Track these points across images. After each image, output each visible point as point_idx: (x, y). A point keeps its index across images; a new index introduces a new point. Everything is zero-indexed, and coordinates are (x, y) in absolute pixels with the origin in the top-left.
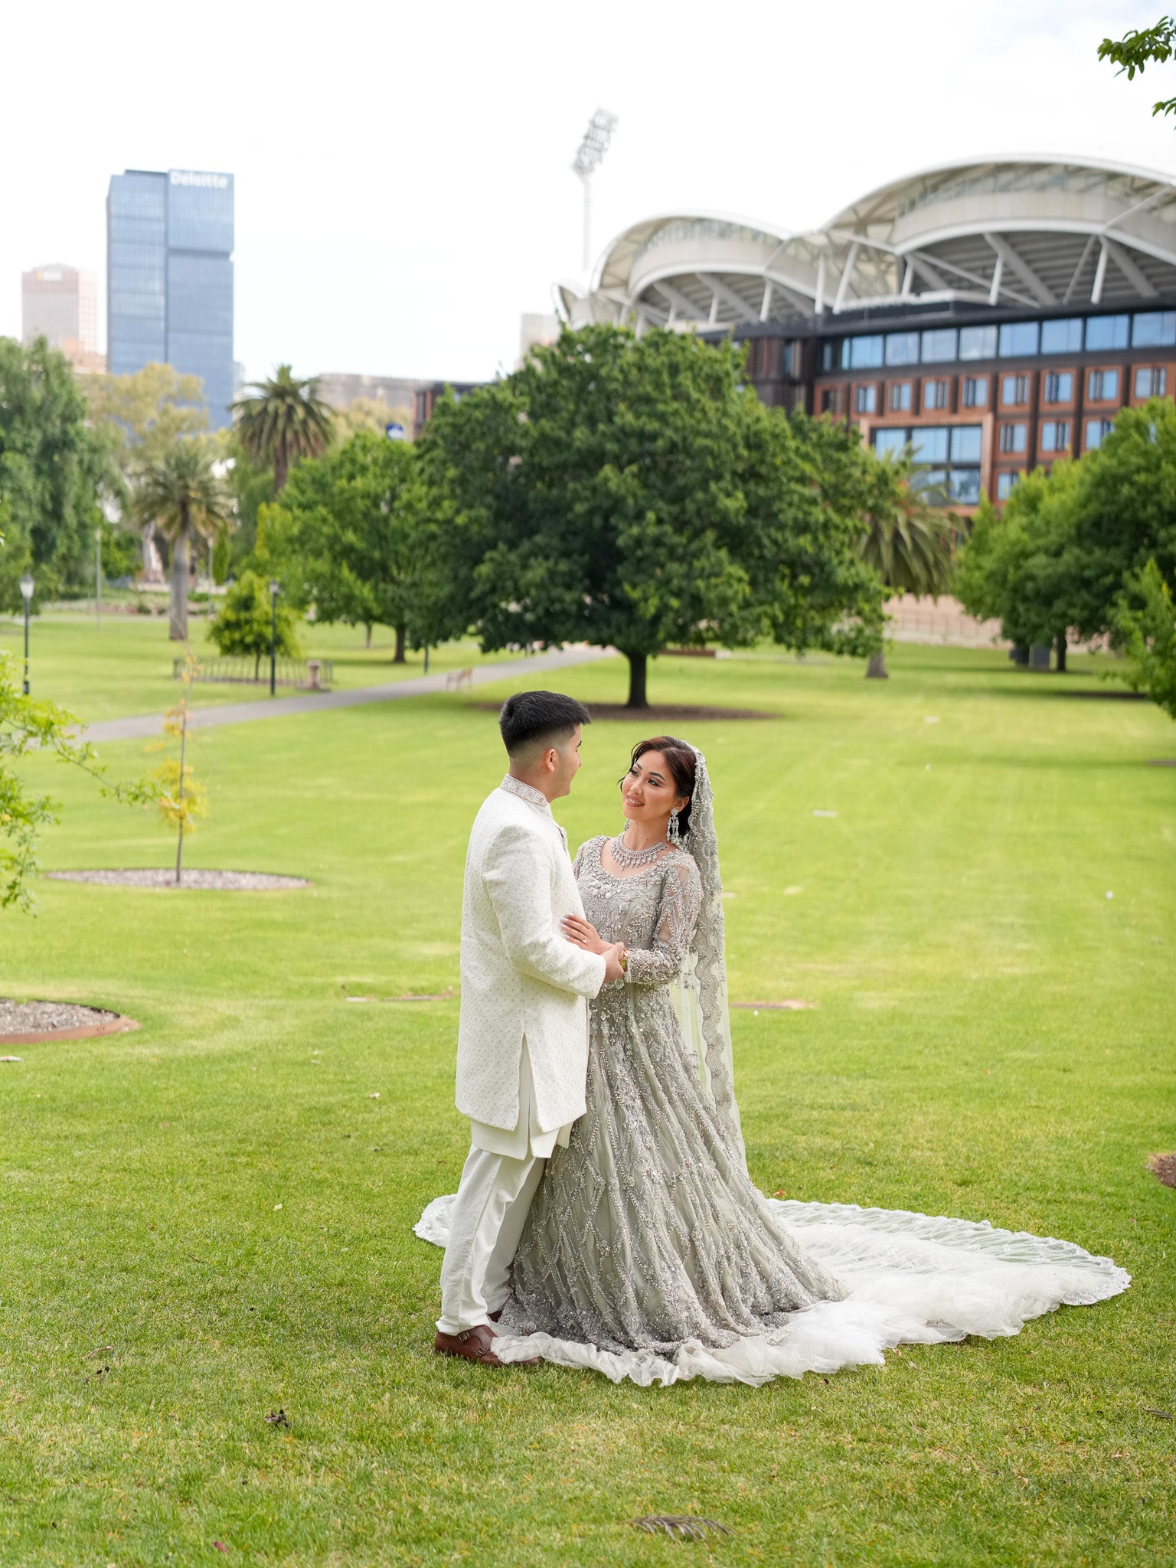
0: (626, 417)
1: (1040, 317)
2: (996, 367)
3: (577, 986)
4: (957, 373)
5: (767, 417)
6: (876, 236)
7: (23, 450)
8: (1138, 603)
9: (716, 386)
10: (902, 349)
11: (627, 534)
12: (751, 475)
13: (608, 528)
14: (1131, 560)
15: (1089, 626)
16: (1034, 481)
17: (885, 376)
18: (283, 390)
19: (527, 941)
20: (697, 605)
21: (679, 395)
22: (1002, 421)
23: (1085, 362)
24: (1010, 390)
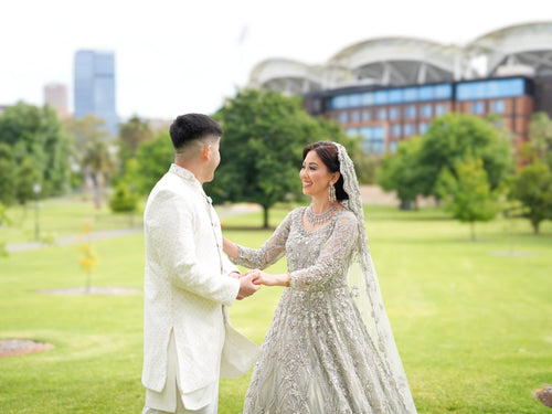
0: (259, 121)
1: (403, 88)
2: (388, 106)
3: (216, 297)
4: (374, 108)
5: (310, 121)
6: (344, 62)
7: (40, 142)
8: (445, 184)
9: (291, 110)
10: (355, 100)
11: (260, 164)
12: (304, 141)
13: (253, 163)
14: (439, 169)
15: (426, 194)
16: (403, 144)
17: (349, 110)
18: (135, 120)
19: (177, 264)
20: (286, 189)
21: (279, 114)
22: (391, 124)
23: (419, 103)
24: (394, 114)
